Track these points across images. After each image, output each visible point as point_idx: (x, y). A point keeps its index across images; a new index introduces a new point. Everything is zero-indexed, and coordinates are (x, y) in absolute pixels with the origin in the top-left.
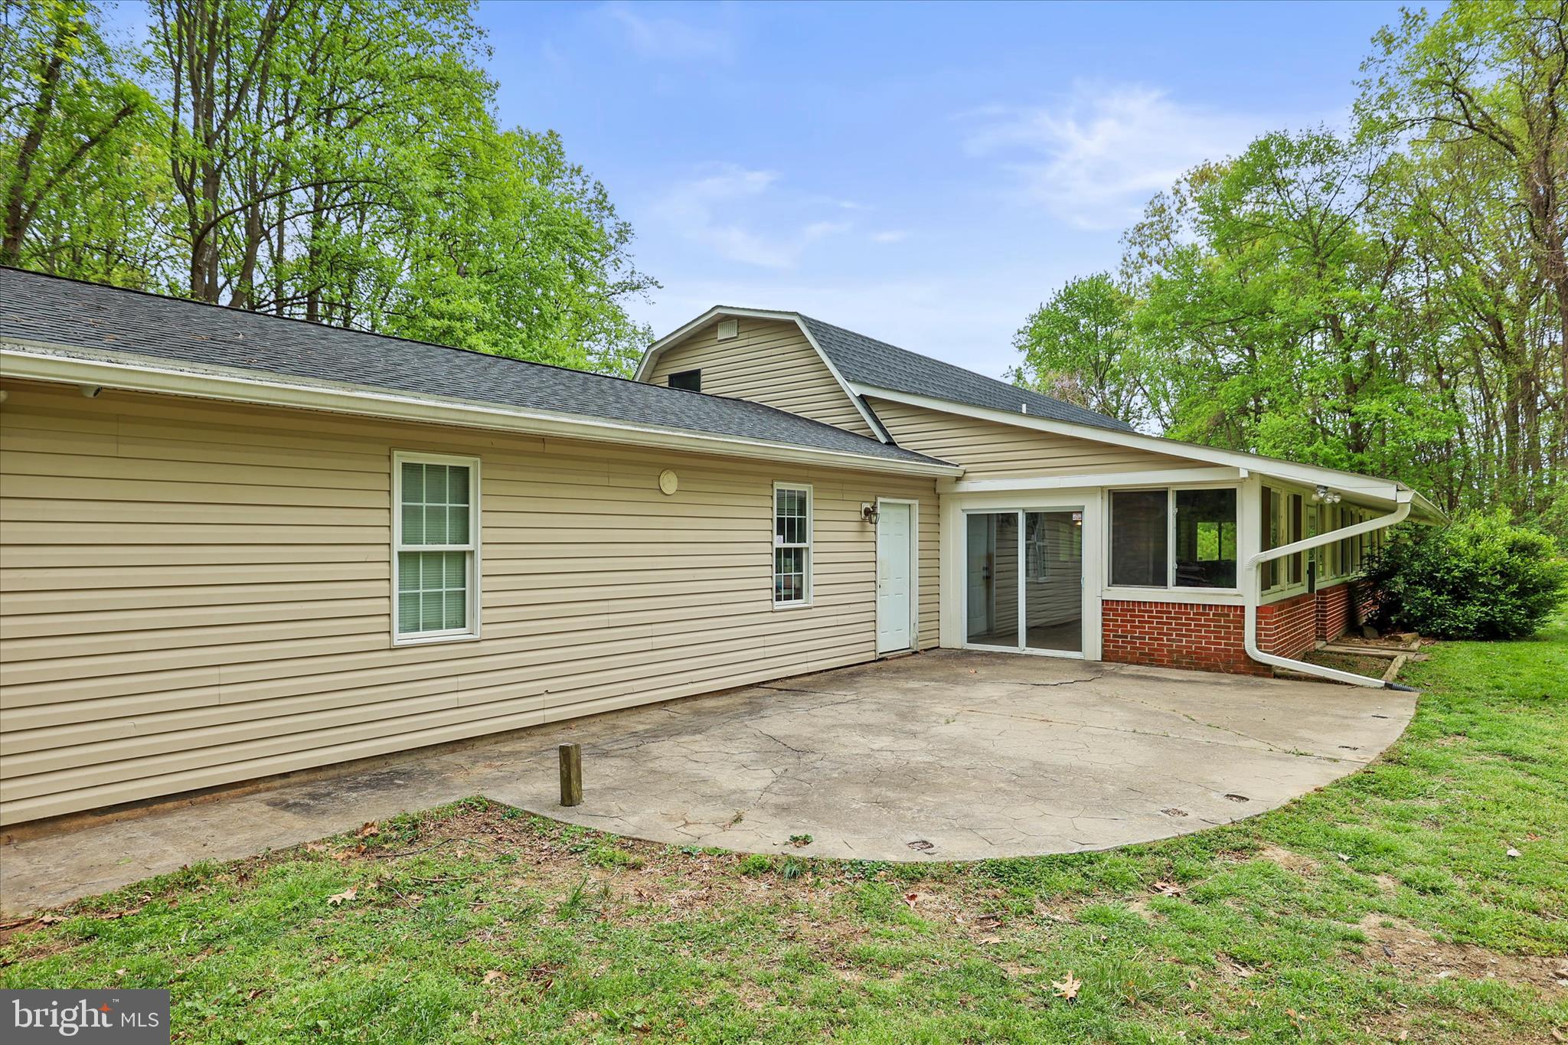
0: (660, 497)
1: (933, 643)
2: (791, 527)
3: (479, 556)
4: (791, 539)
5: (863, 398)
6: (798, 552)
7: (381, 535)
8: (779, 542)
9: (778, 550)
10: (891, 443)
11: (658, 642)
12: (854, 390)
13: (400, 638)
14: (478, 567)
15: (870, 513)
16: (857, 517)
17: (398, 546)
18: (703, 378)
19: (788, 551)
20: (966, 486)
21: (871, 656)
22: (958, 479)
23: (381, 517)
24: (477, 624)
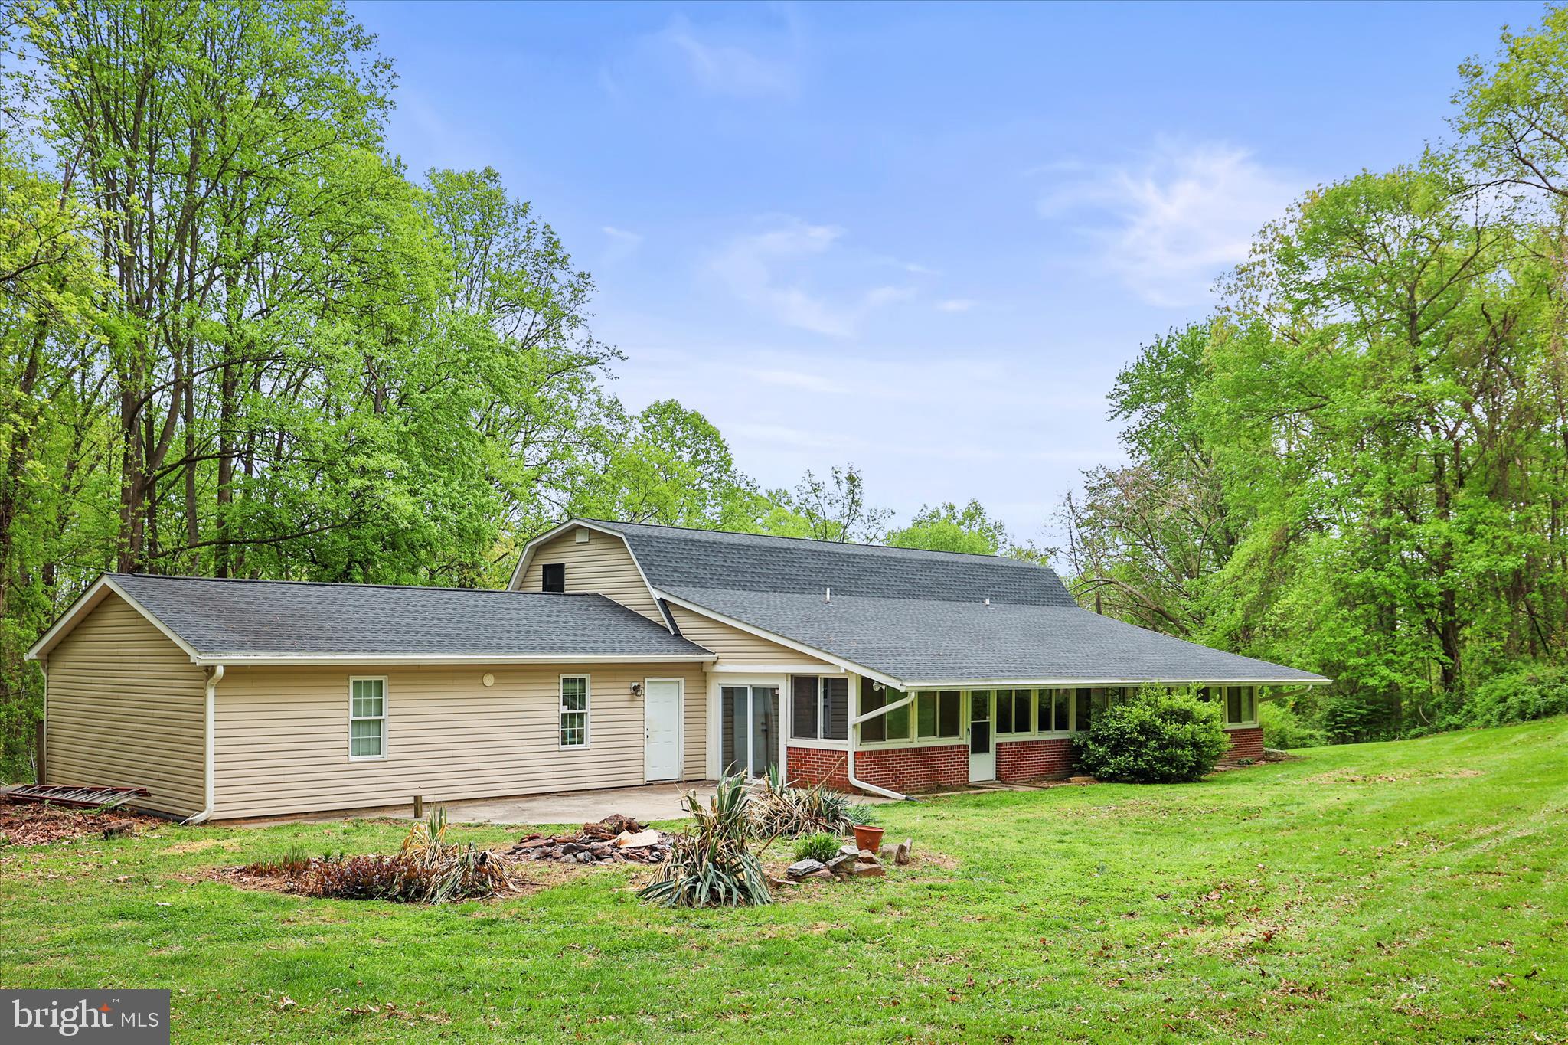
0: (483, 688)
1: (702, 776)
2: (575, 700)
3: (387, 722)
4: (574, 707)
5: (662, 601)
6: (581, 716)
7: (344, 713)
8: (564, 710)
9: (564, 715)
10: (678, 635)
11: (481, 766)
12: (657, 595)
13: (352, 759)
14: (386, 727)
15: (636, 689)
16: (628, 692)
17: (352, 718)
18: (566, 571)
19: (572, 715)
20: (719, 668)
21: (640, 782)
22: (714, 663)
23: (344, 705)
24: (386, 754)
